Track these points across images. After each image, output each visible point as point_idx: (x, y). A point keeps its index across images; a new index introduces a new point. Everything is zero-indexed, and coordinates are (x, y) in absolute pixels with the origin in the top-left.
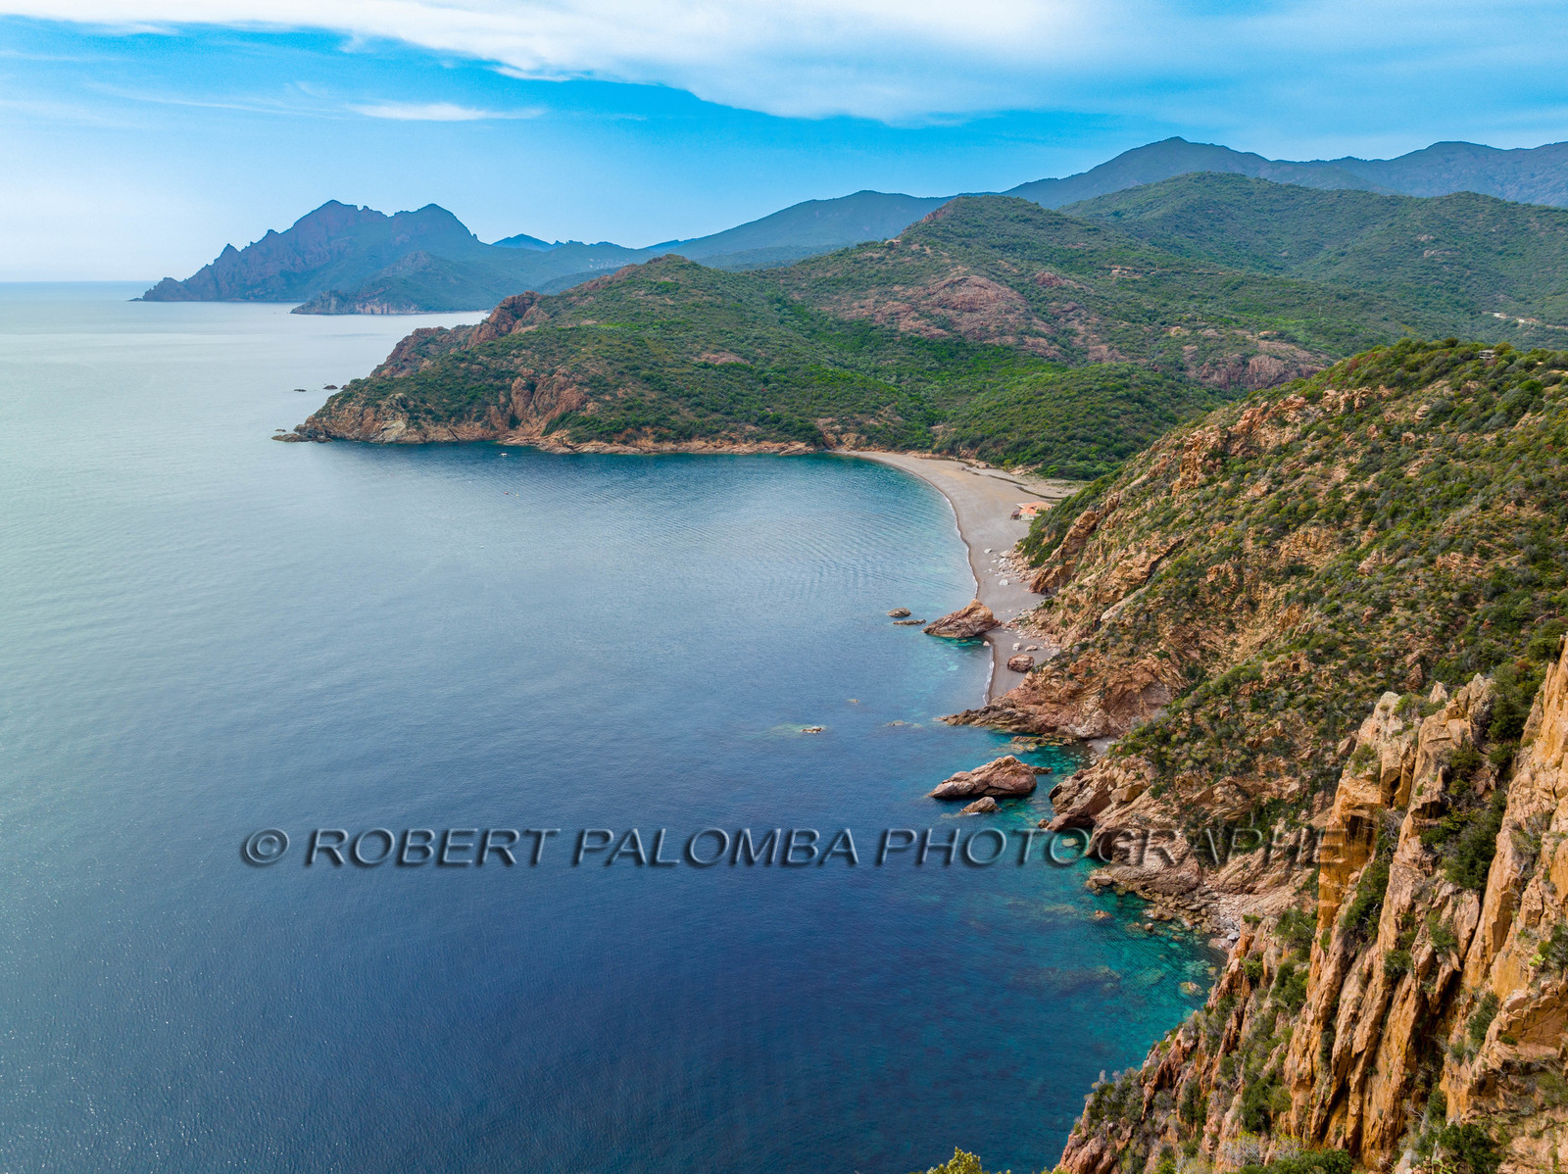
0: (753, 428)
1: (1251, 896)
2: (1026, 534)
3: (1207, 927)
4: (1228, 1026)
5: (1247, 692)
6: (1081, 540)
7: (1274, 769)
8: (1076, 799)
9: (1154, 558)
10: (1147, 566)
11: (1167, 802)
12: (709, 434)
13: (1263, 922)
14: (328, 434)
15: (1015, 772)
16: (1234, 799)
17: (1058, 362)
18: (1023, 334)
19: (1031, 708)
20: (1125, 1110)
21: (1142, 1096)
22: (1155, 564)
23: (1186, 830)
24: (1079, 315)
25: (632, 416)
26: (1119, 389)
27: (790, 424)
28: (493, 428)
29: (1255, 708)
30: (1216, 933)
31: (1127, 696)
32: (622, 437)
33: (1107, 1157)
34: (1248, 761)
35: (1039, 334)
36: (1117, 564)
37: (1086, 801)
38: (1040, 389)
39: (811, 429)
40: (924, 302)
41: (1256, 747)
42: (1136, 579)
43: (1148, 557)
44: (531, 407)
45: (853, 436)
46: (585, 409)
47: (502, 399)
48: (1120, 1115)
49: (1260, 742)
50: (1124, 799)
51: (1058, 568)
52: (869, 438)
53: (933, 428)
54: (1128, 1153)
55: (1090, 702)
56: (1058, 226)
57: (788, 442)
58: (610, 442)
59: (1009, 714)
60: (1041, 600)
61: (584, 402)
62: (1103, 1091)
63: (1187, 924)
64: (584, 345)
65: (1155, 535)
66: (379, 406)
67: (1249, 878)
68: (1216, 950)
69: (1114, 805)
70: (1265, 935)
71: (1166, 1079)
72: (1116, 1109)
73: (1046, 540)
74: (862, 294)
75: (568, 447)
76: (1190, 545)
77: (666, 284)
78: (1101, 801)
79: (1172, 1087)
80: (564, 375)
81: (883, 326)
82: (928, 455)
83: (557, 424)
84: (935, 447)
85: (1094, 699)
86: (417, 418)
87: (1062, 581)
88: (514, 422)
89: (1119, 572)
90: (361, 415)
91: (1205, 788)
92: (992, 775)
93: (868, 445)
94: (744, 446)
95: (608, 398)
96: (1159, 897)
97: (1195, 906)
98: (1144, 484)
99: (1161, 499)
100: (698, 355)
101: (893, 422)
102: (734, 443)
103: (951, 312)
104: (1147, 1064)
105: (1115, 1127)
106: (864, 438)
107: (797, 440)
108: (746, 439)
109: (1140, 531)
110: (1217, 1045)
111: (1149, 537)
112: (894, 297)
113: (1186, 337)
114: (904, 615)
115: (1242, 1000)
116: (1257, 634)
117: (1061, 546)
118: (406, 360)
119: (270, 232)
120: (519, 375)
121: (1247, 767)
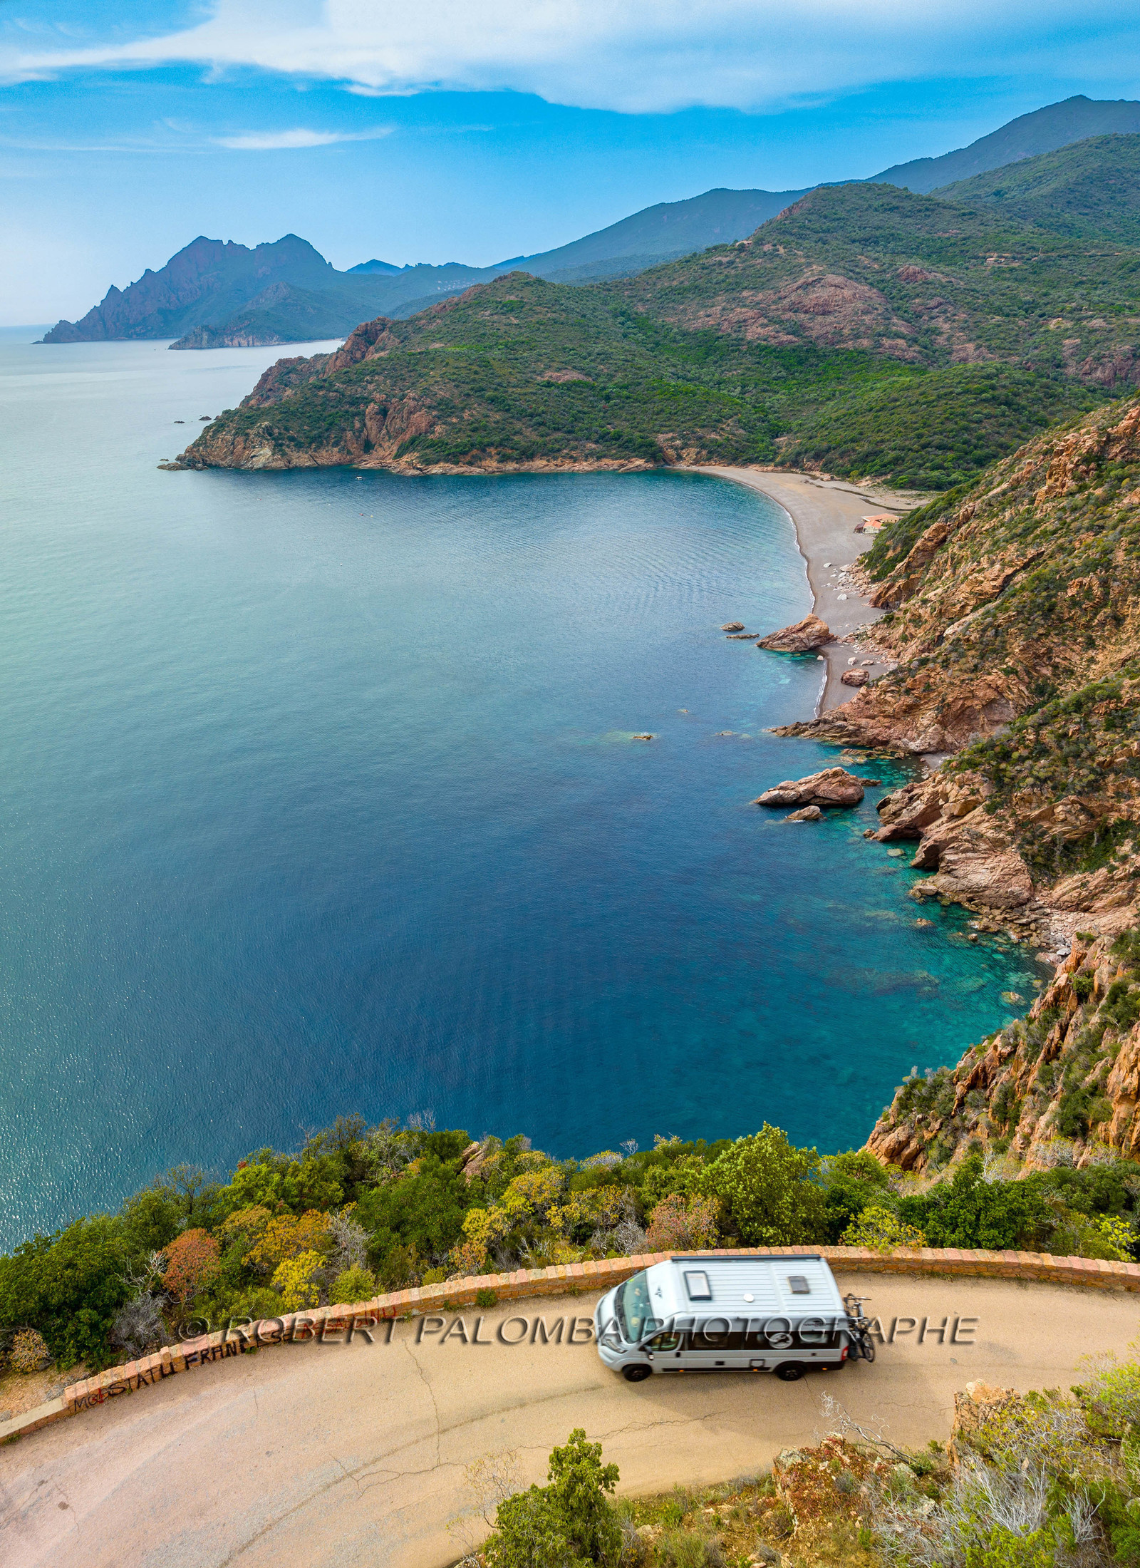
0: (594, 446)
1: (1087, 914)
2: (869, 547)
3: (1035, 941)
4: (1050, 1036)
5: (1103, 710)
6: (929, 553)
7: (1125, 790)
8: (904, 811)
9: (1009, 571)
10: (1000, 580)
11: (1002, 818)
12: (551, 453)
13: (1098, 941)
14: (205, 463)
15: (842, 783)
16: (1077, 818)
17: (917, 365)
18: (879, 335)
19: (863, 722)
20: (935, 1104)
21: (954, 1093)
22: (1009, 578)
23: (1020, 847)
24: (945, 312)
25: (477, 438)
26: (984, 391)
27: (630, 441)
28: (349, 453)
29: (1110, 727)
30: (1046, 948)
31: (967, 712)
32: (468, 458)
33: (913, 1144)
34: (1096, 781)
35: (898, 335)
36: (966, 578)
37: (915, 814)
38: (895, 395)
39: (651, 445)
40: (774, 307)
41: (1108, 767)
42: (986, 593)
43: (1002, 570)
44: (384, 431)
45: (693, 451)
46: (433, 432)
47: (357, 425)
48: (930, 1108)
49: (1112, 762)
50: (956, 813)
51: (901, 582)
52: (710, 452)
53: (777, 440)
54: (935, 1143)
55: (927, 718)
56: (928, 213)
57: (628, 458)
58: (456, 463)
59: (839, 727)
60: (881, 614)
61: (432, 425)
62: (913, 1085)
63: (1014, 937)
64: (432, 369)
65: (1012, 548)
66: (247, 435)
67: (1086, 897)
68: (1043, 964)
69: (944, 819)
70: (1099, 953)
71: (980, 1080)
72: (926, 1103)
73: (890, 554)
74: (709, 302)
75: (418, 469)
76: (1051, 557)
77: (511, 302)
78: (932, 813)
79: (985, 1087)
80: (414, 399)
81: (729, 335)
82: (770, 468)
83: (408, 448)
84: (778, 459)
85: (930, 714)
86: (281, 445)
87: (904, 595)
88: (368, 447)
89: (968, 586)
90: (233, 444)
91: (1045, 807)
92: (818, 785)
93: (709, 459)
94: (585, 463)
95: (454, 420)
96: (986, 910)
97: (1024, 921)
98: (1004, 493)
99: (1022, 509)
100: (541, 374)
101: (734, 435)
102: (575, 462)
103: (803, 316)
104: (961, 1064)
105: (924, 1119)
106: (704, 452)
107: (637, 456)
108: (587, 457)
109: (995, 543)
110: (1036, 1053)
111: (1005, 549)
112: (742, 302)
113: (1067, 330)
114: (737, 629)
115: (1067, 1013)
116: (1120, 651)
117: (906, 560)
118: (270, 390)
119: (148, 271)
120: (373, 400)
121: (1095, 787)
